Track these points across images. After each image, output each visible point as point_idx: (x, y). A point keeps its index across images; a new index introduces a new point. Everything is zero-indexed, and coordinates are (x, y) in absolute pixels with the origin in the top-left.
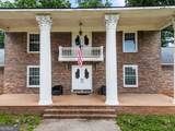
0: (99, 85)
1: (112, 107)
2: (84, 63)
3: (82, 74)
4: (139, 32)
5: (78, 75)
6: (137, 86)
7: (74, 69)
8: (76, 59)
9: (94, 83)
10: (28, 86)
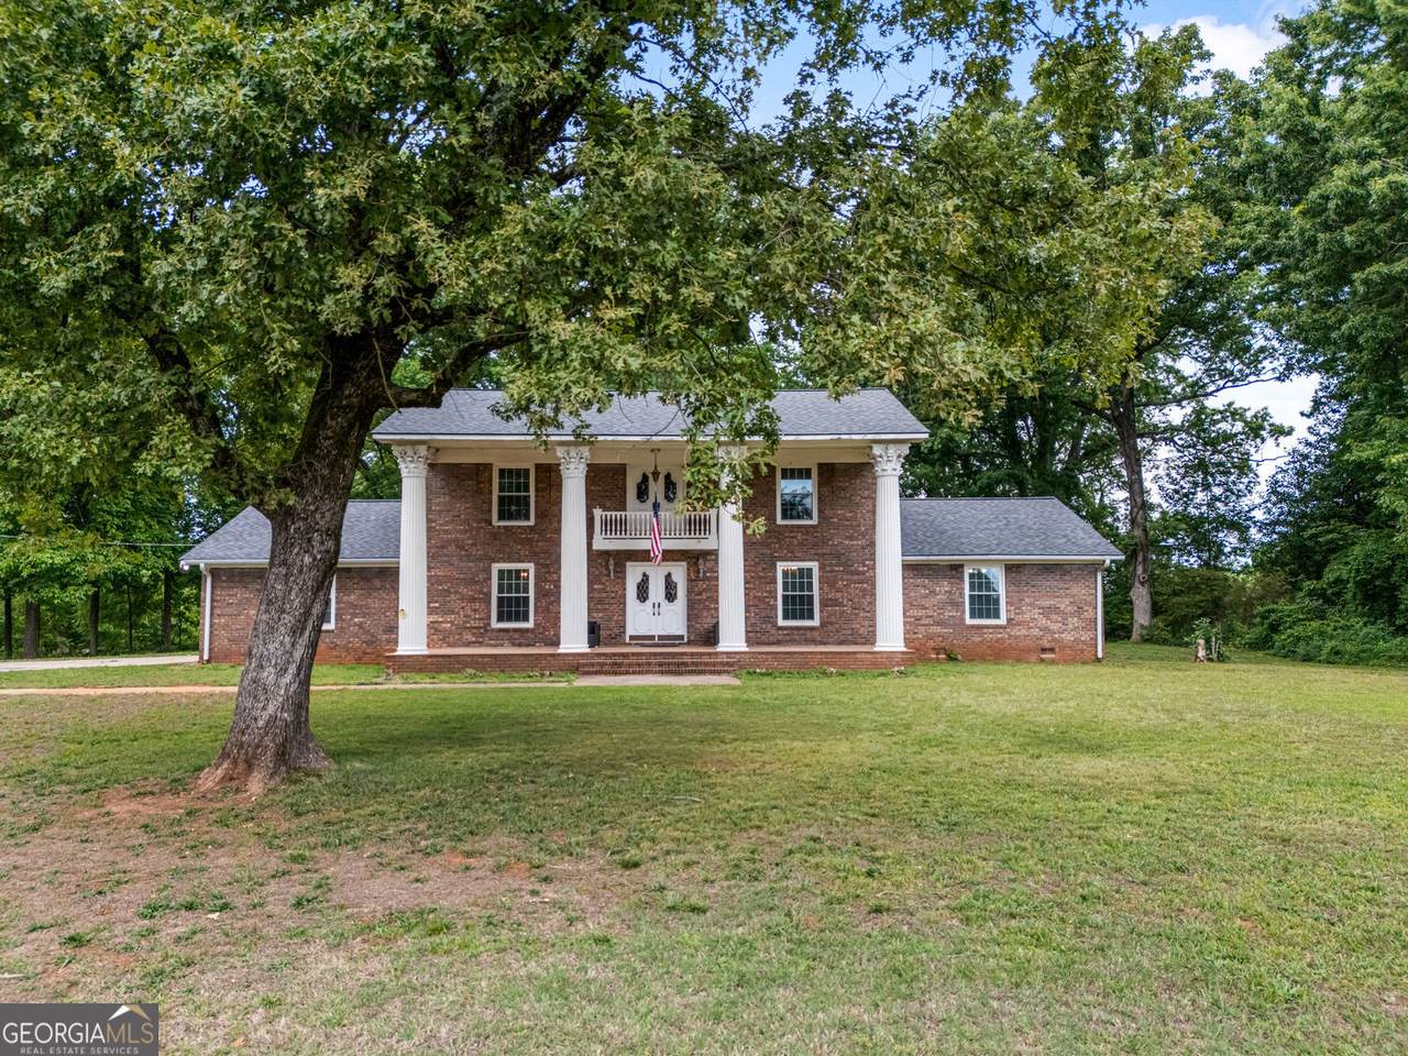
0: (707, 623)
1: (728, 654)
2: (669, 556)
3: (657, 589)
4: (820, 466)
5: (643, 593)
6: (816, 623)
7: (633, 573)
8: (645, 545)
9: (692, 616)
10: (495, 624)
